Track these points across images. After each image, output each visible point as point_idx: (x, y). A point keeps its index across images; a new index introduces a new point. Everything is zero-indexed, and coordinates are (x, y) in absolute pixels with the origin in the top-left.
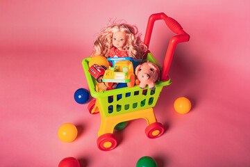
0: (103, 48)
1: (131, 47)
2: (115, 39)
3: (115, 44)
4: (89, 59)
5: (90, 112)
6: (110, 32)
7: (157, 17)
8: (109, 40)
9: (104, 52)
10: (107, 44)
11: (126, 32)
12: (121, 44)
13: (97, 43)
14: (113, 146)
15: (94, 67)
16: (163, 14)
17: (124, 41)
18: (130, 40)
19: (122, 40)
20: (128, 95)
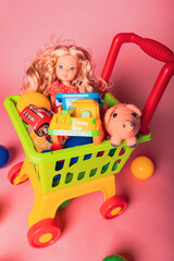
0: (42, 80)
1: (85, 81)
2: (61, 67)
3: (60, 74)
4: (16, 98)
5: (12, 183)
6: (53, 56)
7: (125, 38)
8: (51, 69)
9: (42, 87)
10: (47, 74)
11: (80, 57)
12: (71, 75)
13: (30, 72)
14: (54, 239)
15: (30, 110)
16: (133, 34)
17: (75, 71)
18: (84, 70)
19: (72, 69)
20: (87, 157)
